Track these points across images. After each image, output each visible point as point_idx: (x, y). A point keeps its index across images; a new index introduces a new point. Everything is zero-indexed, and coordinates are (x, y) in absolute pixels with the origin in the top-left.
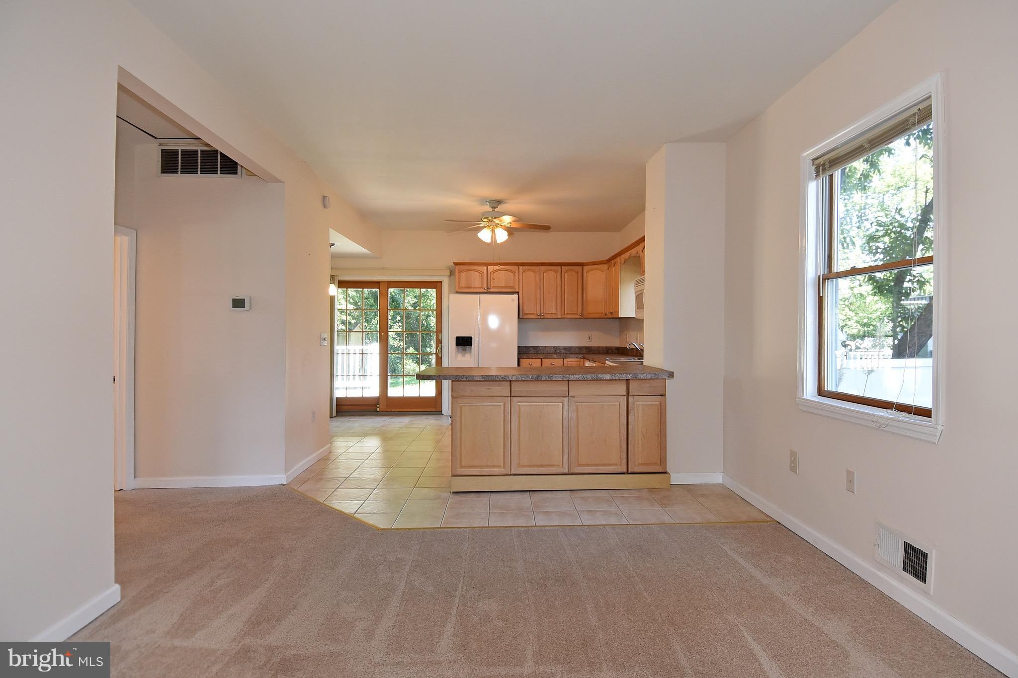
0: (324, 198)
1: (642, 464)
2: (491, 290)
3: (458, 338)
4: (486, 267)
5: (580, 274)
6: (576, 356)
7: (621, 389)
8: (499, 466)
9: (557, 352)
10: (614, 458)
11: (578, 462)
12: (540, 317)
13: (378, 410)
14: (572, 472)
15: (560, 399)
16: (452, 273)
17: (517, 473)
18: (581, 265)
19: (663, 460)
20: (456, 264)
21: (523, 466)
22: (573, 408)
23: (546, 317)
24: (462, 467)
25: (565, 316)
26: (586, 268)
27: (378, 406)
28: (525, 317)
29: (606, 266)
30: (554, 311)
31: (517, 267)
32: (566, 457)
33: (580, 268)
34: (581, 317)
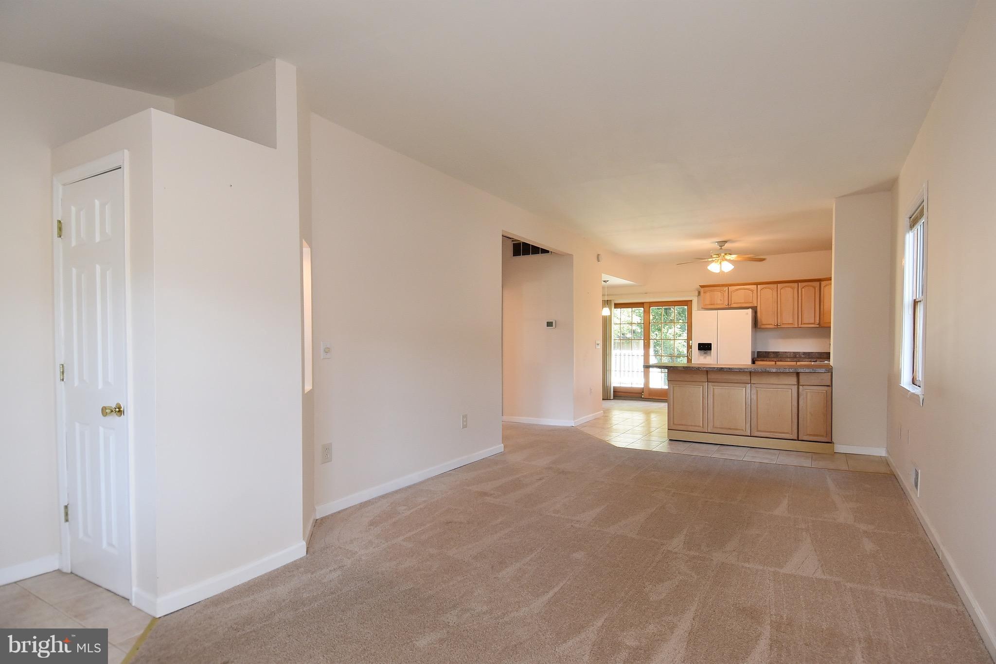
0: (598, 255)
1: (810, 435)
2: (732, 306)
3: (700, 345)
4: (726, 288)
5: (817, 289)
7: (794, 380)
8: (700, 426)
9: (796, 356)
10: (787, 426)
11: (757, 428)
12: (777, 327)
13: (643, 397)
14: (752, 435)
15: (743, 385)
16: (699, 293)
18: (820, 280)
20: (702, 287)
21: (717, 428)
22: (754, 391)
23: (782, 327)
24: (675, 424)
25: (802, 326)
26: (824, 283)
27: (642, 394)
28: (763, 327)
30: (791, 322)
31: (756, 286)
32: (748, 425)
33: (818, 283)
34: (818, 326)
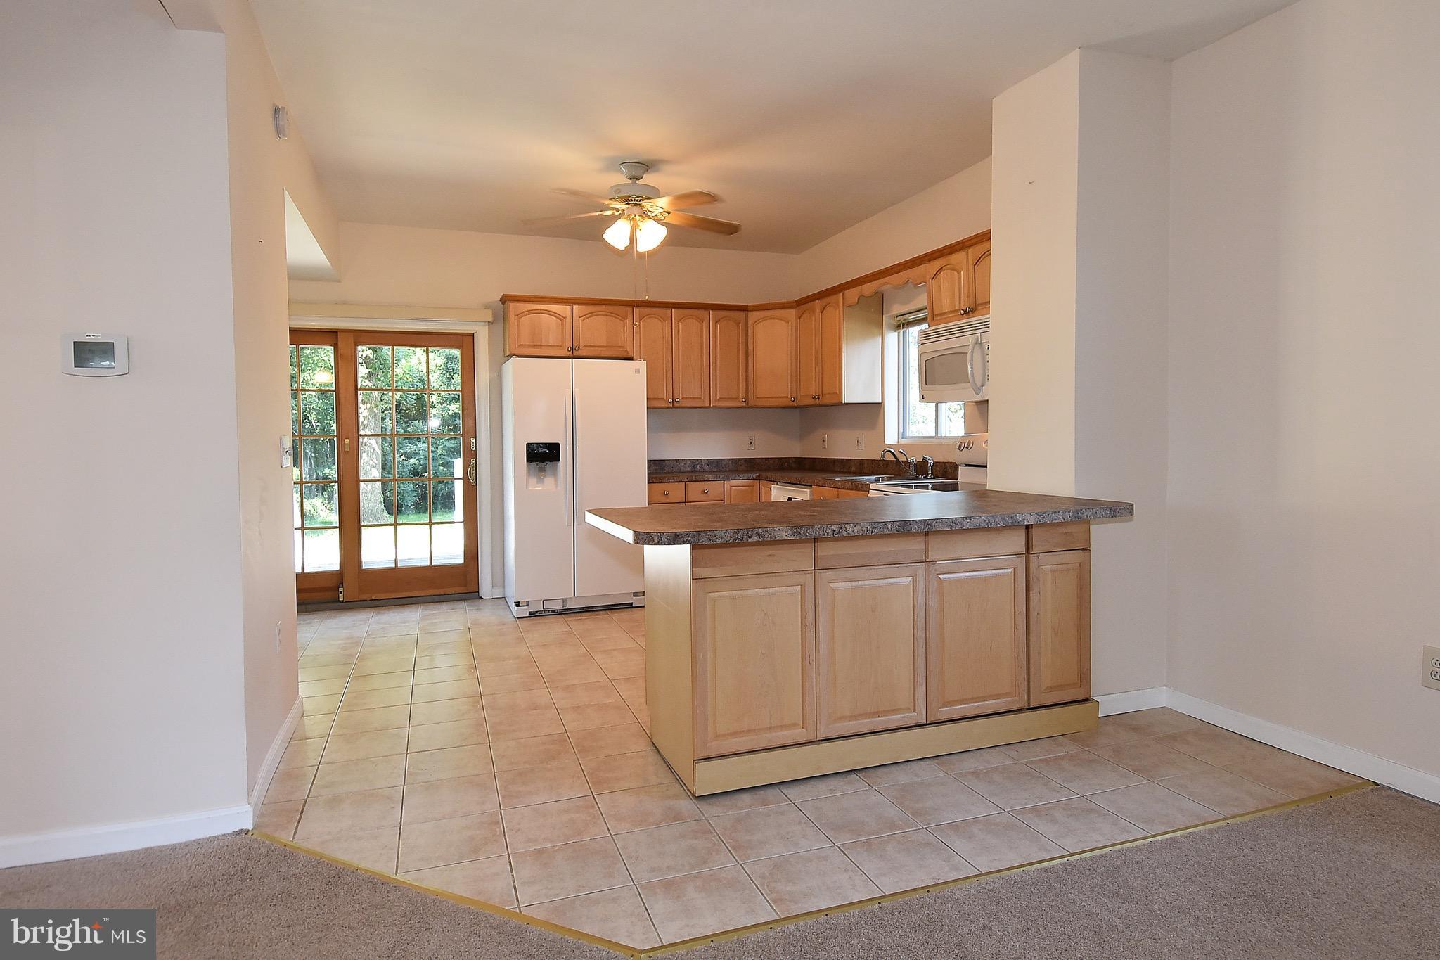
0: (277, 110)
1: (1052, 688)
2: (581, 351)
3: (530, 447)
4: (569, 308)
5: (742, 326)
6: (746, 476)
8: (794, 727)
11: (942, 697)
12: (673, 405)
13: (341, 599)
14: (931, 719)
15: (910, 567)
18: (744, 309)
19: (1084, 677)
20: (508, 299)
21: (842, 718)
22: (934, 586)
23: (683, 405)
25: (717, 404)
26: (753, 316)
27: (341, 589)
29: (792, 313)
30: (697, 395)
31: (630, 309)
32: (922, 690)
33: (742, 314)
34: (744, 404)
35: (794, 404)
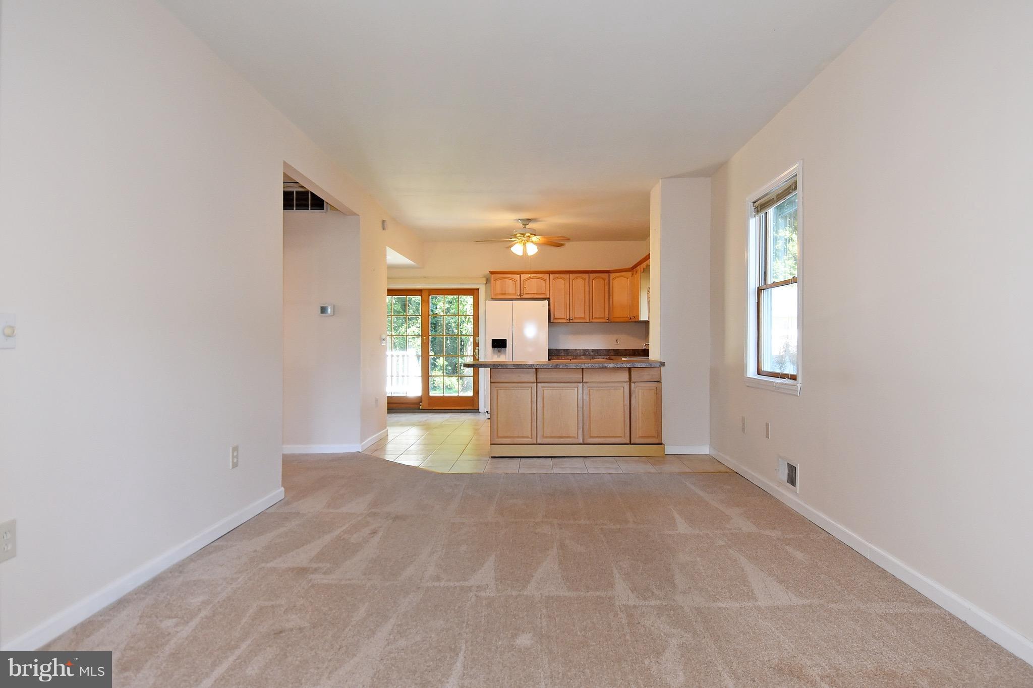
0: (383, 222)
1: (642, 437)
2: (524, 297)
3: (493, 341)
4: (519, 276)
5: (607, 281)
6: (603, 357)
7: (624, 376)
8: (528, 437)
9: (586, 353)
10: (619, 430)
11: (590, 434)
12: (570, 321)
13: (421, 408)
14: (585, 442)
15: (575, 384)
16: (488, 281)
17: (542, 443)
18: (608, 272)
19: (659, 433)
20: (492, 273)
21: (546, 437)
22: (586, 391)
23: (574, 321)
24: (498, 437)
25: (593, 321)
26: (612, 275)
27: (421, 404)
28: (555, 321)
29: (630, 274)
30: (583, 316)
31: (548, 275)
32: (581, 431)
33: (607, 275)
34: (608, 321)
35: (630, 320)
